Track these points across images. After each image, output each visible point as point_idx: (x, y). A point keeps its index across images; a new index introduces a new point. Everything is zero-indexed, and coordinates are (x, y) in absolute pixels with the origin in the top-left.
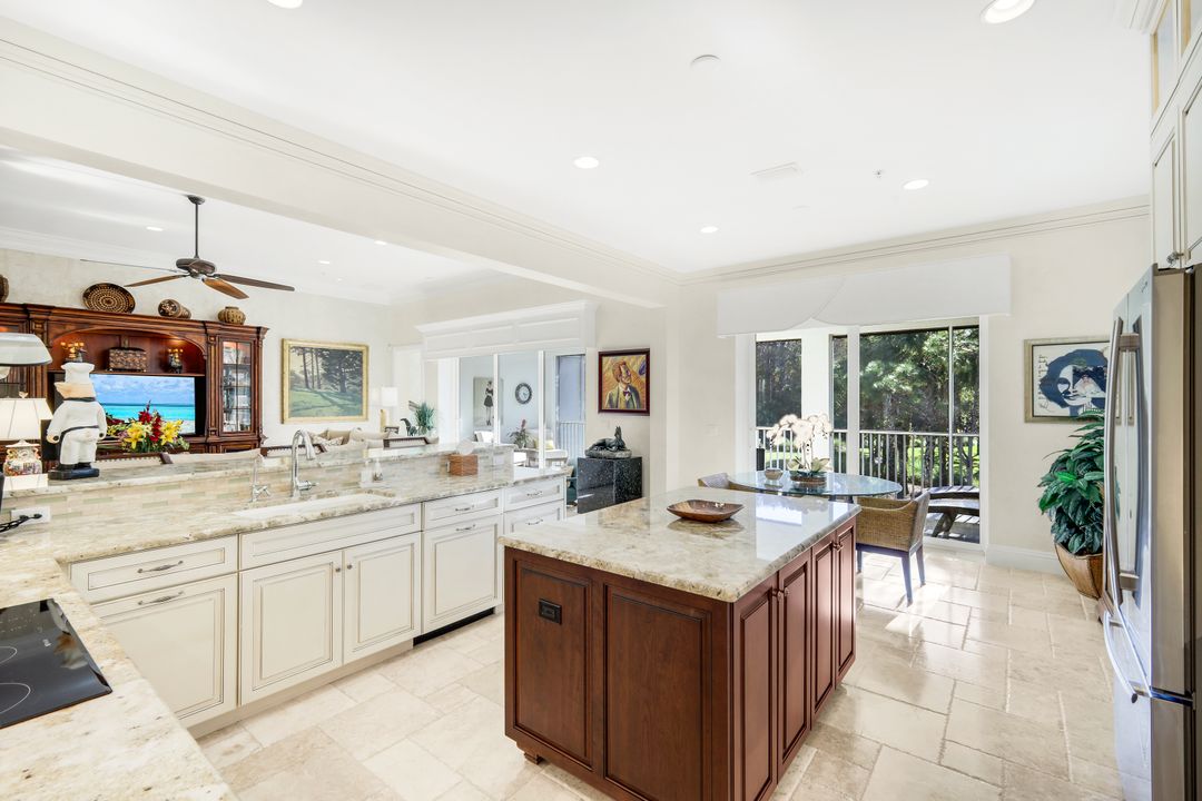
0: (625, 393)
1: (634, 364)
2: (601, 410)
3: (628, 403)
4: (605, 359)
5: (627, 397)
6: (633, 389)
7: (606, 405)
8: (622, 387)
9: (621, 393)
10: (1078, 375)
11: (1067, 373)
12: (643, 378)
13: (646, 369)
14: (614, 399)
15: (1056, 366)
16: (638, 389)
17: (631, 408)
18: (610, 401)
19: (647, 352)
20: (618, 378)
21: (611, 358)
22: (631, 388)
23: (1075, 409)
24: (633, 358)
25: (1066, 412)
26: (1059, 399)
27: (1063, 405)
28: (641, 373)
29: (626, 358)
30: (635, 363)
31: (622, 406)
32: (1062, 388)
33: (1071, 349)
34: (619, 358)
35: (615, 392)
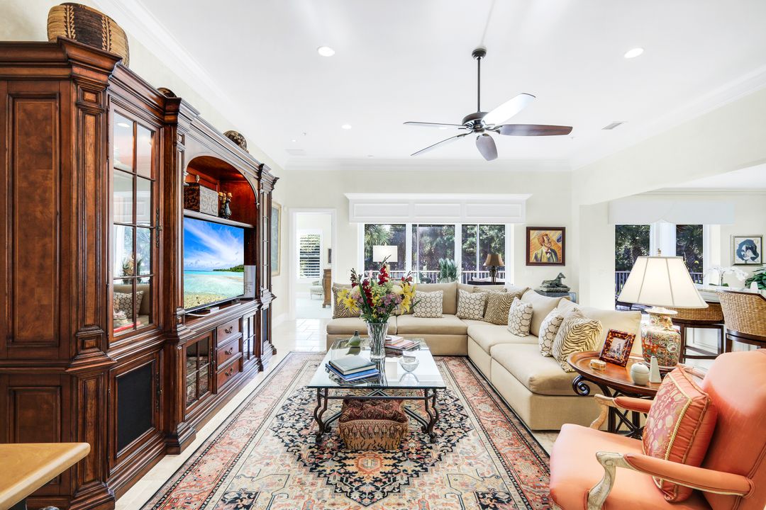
0: (547, 253)
1: (553, 235)
2: (528, 263)
3: (549, 259)
4: (532, 232)
5: (548, 255)
6: (552, 250)
7: (532, 259)
8: (544, 249)
9: (544, 253)
10: (747, 249)
11: (744, 248)
12: (560, 244)
13: (563, 239)
14: (539, 256)
15: (741, 245)
16: (556, 251)
17: (552, 261)
18: (536, 257)
19: (563, 229)
20: (543, 242)
21: (536, 232)
22: (551, 249)
23: (746, 261)
24: (553, 232)
25: (744, 262)
26: (741, 257)
27: (743, 259)
28: (558, 241)
29: (548, 232)
30: (555, 235)
31: (545, 260)
32: (742, 253)
33: (746, 239)
34: (543, 232)
35: (539, 252)
